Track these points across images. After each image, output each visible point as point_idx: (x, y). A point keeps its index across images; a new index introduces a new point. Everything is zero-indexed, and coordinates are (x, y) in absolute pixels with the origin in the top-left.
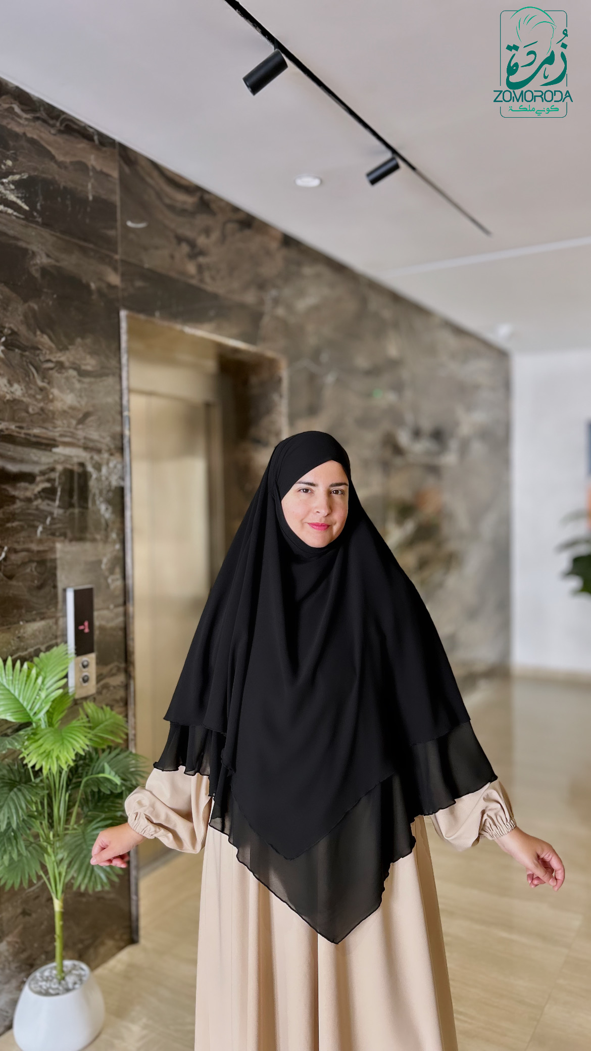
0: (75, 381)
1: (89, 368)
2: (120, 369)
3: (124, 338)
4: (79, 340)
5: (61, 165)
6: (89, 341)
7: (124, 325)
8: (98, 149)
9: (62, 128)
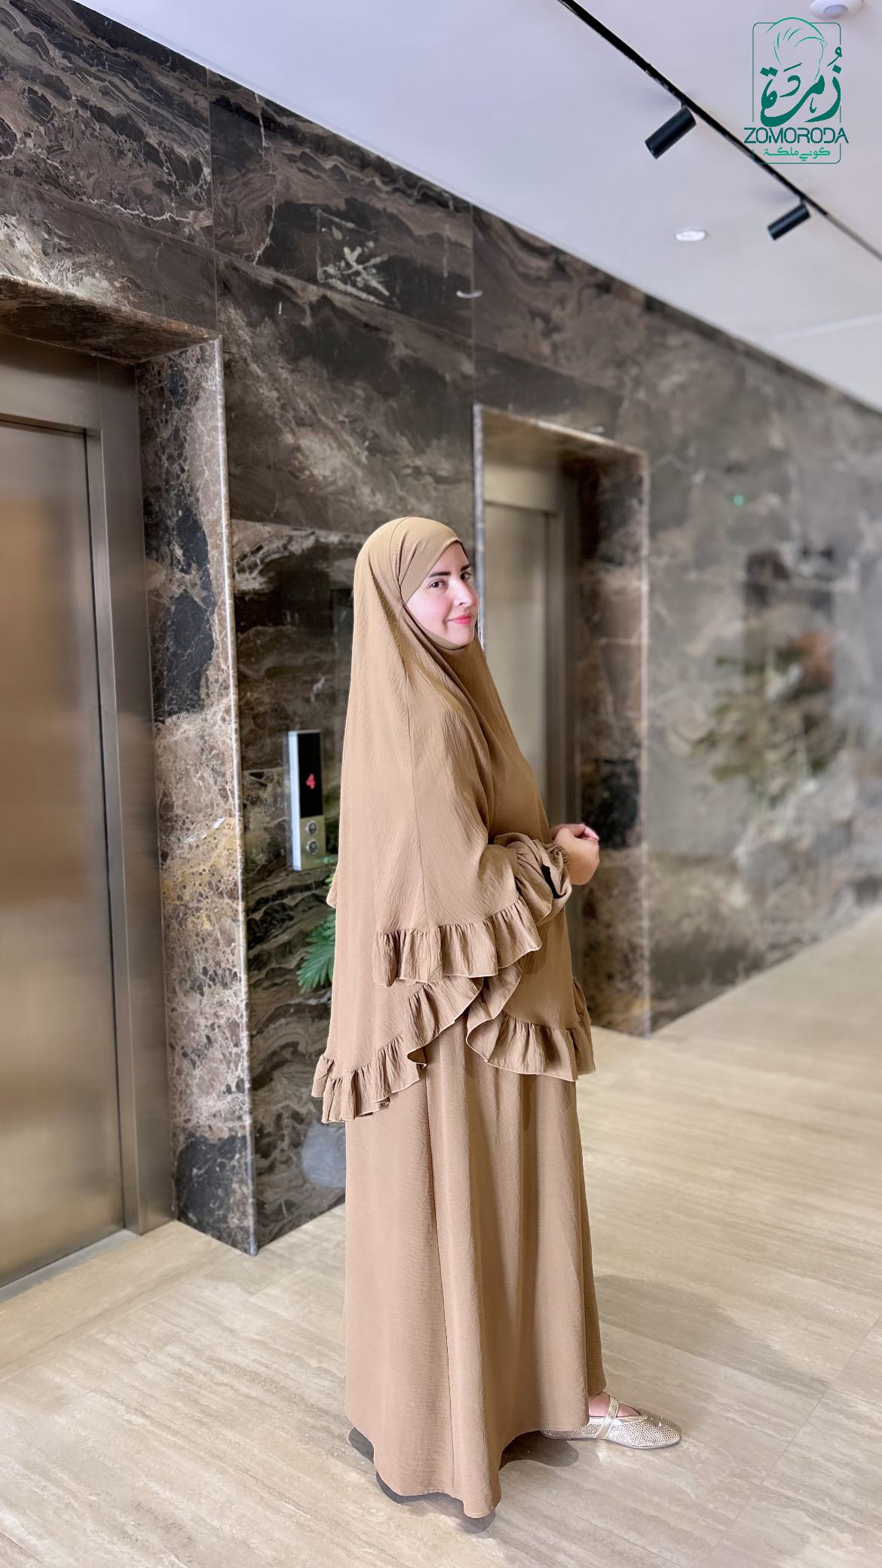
0: (431, 488)
1: (444, 473)
2: (473, 473)
3: (478, 437)
4: (435, 442)
5: (418, 240)
6: (444, 442)
7: (478, 422)
8: (454, 217)
9: (419, 197)
